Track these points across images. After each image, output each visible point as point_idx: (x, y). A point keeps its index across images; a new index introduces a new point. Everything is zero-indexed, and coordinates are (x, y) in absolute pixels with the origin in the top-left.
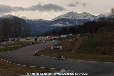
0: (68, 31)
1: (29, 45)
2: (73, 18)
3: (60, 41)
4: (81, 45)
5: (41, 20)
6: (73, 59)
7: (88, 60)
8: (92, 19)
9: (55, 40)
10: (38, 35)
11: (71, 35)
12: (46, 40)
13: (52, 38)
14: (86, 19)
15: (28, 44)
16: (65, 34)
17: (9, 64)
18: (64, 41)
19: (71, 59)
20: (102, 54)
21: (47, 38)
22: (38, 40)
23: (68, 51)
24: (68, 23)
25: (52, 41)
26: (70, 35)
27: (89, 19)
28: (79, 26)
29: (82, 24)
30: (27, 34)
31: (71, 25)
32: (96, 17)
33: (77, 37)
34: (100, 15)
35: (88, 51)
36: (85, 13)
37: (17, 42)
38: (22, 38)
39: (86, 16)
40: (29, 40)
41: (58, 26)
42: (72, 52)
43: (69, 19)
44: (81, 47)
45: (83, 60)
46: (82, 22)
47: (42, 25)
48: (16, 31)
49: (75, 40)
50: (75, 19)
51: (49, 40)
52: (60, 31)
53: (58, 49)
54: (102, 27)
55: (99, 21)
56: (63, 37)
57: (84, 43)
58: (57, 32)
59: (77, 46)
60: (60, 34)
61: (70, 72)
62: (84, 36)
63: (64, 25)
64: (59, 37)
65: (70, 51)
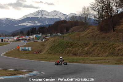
2: (43, 17)
3: (29, 42)
4: (52, 46)
5: (7, 19)
6: (44, 61)
8: (63, 18)
9: (23, 41)
10: (4, 35)
11: (41, 35)
12: (14, 41)
13: (20, 38)
14: (56, 18)
16: (34, 34)
18: (33, 42)
19: (42, 60)
20: (73, 55)
21: (15, 38)
23: (38, 53)
24: (37, 22)
25: (20, 42)
26: (39, 35)
27: (60, 17)
28: (49, 26)
29: (52, 23)
31: (40, 24)
32: (67, 16)
33: (47, 37)
34: (71, 14)
35: (59, 52)
36: (55, 11)
39: (57, 14)
41: (26, 25)
42: (42, 53)
43: (38, 18)
44: (52, 48)
46: (52, 21)
47: (8, 24)
49: (45, 41)
50: (44, 18)
52: (29, 31)
53: (27, 50)
54: (74, 26)
55: (70, 20)
56: (32, 37)
57: (55, 44)
58: (25, 32)
59: (47, 47)
60: (28, 34)
61: (41, 74)
62: (54, 36)
63: (32, 24)
64: (27, 38)
65: (40, 53)
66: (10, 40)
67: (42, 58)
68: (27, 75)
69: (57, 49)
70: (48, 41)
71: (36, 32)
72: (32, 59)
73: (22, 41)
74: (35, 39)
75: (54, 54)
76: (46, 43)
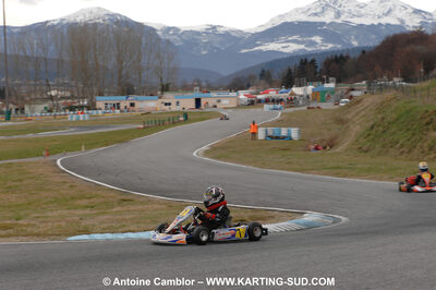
0: (318, 70)
1: (173, 123)
2: (339, 21)
3: (291, 110)
4: (371, 123)
5: (214, 27)
6: (344, 177)
8: (412, 24)
9: (272, 106)
10: (204, 84)
11: (332, 85)
12: (239, 106)
13: (260, 96)
14: (388, 25)
15: (172, 120)
16: (308, 81)
17: (112, 194)
18: (305, 108)
19: (337, 175)
21: (242, 96)
23: (325, 148)
24: (317, 39)
25: (259, 110)
26: (326, 85)
27: (402, 22)
28: (364, 52)
29: (373, 42)
30: (165, 82)
31: (330, 46)
32: (428, 16)
33: (354, 93)
38: (145, 97)
39: (390, 11)
40: (174, 104)
41: (281, 50)
42: (338, 150)
43: (323, 24)
44: (373, 132)
46: (373, 36)
47: (218, 46)
48: (124, 72)
49: (348, 106)
50: (346, 23)
52: (290, 70)
53: (284, 138)
56: (301, 93)
57: (383, 118)
58: (277, 75)
59: (356, 129)
60: (289, 82)
61: (336, 221)
62: (382, 88)
63: (302, 47)
64: (284, 94)
65: (331, 147)
66: (225, 102)
67: (337, 167)
68: (286, 223)
69: (393, 133)
70: (360, 107)
71: (316, 73)
72: (302, 171)
73: (267, 107)
74: (315, 99)
75: (378, 155)
76: (353, 113)
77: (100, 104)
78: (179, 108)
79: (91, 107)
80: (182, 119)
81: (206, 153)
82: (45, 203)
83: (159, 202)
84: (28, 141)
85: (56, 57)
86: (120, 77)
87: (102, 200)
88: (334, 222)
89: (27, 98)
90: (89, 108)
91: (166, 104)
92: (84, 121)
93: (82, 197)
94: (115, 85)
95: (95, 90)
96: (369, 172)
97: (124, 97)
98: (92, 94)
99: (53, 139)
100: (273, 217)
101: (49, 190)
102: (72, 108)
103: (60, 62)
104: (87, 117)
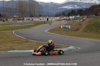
0: (76, 13)
1: (42, 24)
2: (81, 2)
3: (69, 22)
4: (87, 25)
5: (52, 2)
6: (80, 37)
7: (93, 39)
8: (98, 3)
9: (65, 21)
10: (49, 15)
11: (79, 16)
12: (57, 20)
13: (62, 18)
14: (92, 3)
16: (73, 15)
17: (24, 40)
18: (72, 21)
19: (79, 37)
21: (58, 18)
22: (50, 20)
23: (76, 31)
24: (76, 6)
25: (62, 21)
26: (77, 16)
27: (95, 2)
28: (86, 9)
29: (89, 7)
30: (40, 14)
31: (79, 7)
33: (84, 18)
35: (93, 30)
37: (31, 21)
38: (36, 18)
40: (42, 19)
41: (68, 8)
42: (79, 31)
43: (77, 2)
44: (88, 27)
45: (89, 38)
46: (89, 5)
47: (53, 7)
48: (31, 12)
49: (82, 21)
50: (83, 2)
51: (59, 20)
52: (69, 13)
53: (67, 28)
56: (72, 18)
57: (90, 24)
58: (66, 14)
59: (84, 26)
60: (69, 15)
61: (77, 48)
62: (90, 17)
63: (72, 7)
64: (68, 18)
65: (78, 30)
66: (54, 19)
67: (79, 35)
69: (92, 28)
70: (85, 21)
71: (75, 13)
72: (70, 36)
73: (63, 21)
74: (75, 19)
75: (89, 32)
76: (83, 23)
77: (25, 19)
78: (43, 21)
79: (23, 20)
80: (43, 23)
81: (48, 31)
82: (8, 42)
83: (35, 42)
84: (7, 27)
85: (15, 8)
86: (30, 13)
87: (21, 41)
88: (77, 49)
89: (9, 17)
90: (22, 20)
91: (40, 20)
92: (21, 23)
93: (17, 41)
94: (29, 15)
95: (24, 16)
96: (86, 37)
97: (31, 18)
98: (23, 17)
99: (13, 27)
100: (61, 47)
101: (9, 38)
102: (19, 20)
103: (16, 9)
104: (22, 22)
